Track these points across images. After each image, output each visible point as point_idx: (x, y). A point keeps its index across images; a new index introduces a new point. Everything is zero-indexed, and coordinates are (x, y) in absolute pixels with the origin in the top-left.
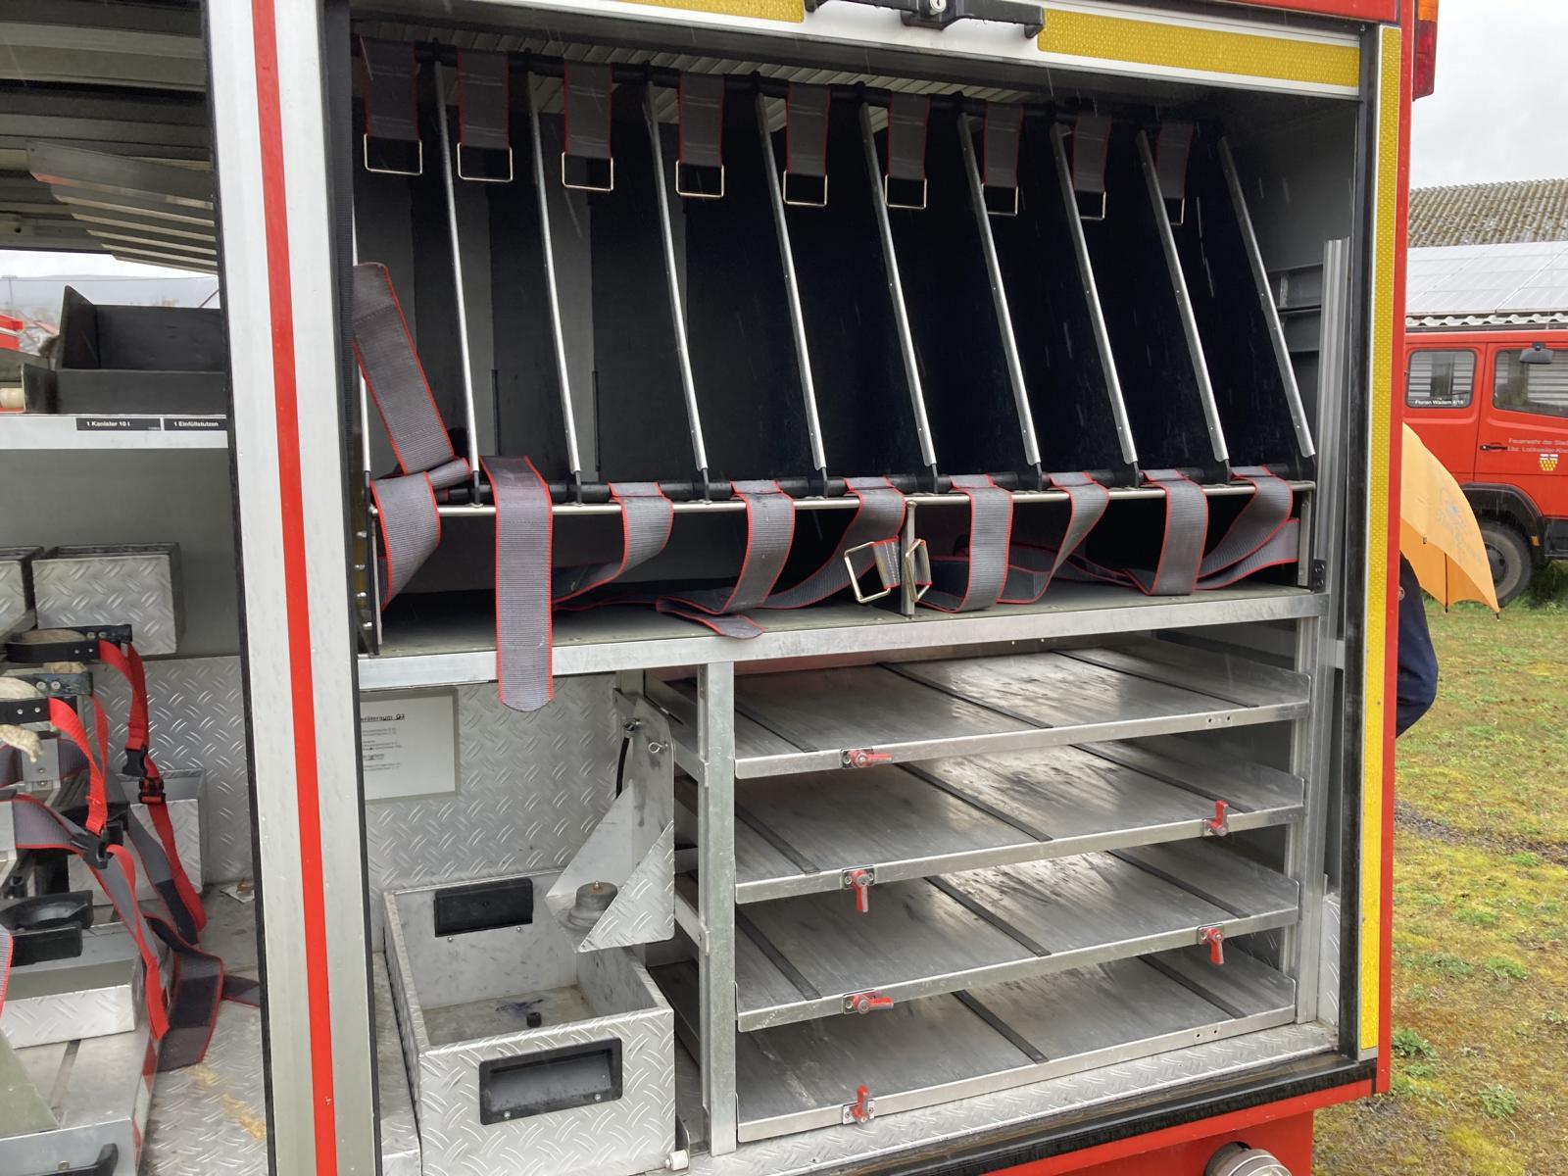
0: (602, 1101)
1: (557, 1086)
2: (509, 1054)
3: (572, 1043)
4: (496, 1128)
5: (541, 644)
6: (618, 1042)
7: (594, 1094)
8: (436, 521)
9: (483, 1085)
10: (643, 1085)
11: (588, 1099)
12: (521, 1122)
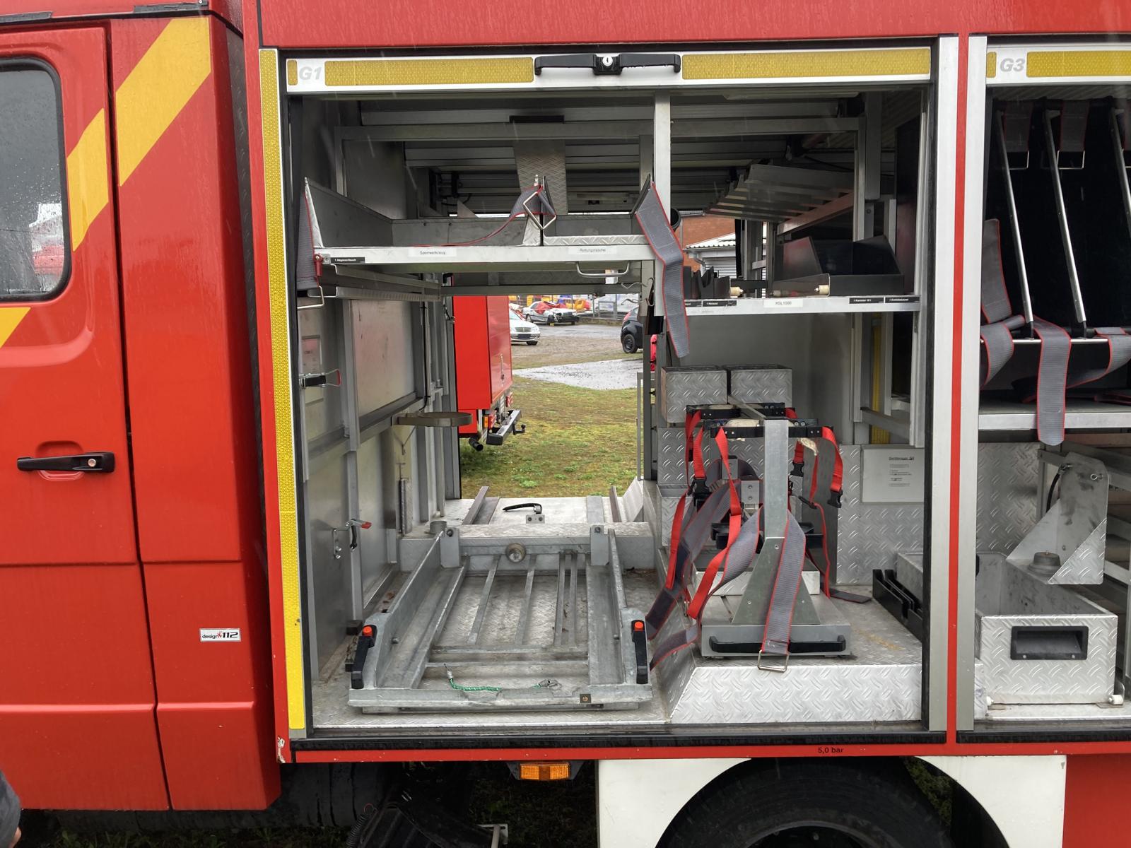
0: (1076, 659)
1: (1051, 648)
2: (1027, 625)
3: (1061, 625)
4: (1018, 663)
5: (1060, 411)
6: (1086, 629)
7: (1072, 654)
8: (1012, 346)
9: (1013, 639)
10: (1098, 655)
11: (1068, 657)
12: (1031, 662)
